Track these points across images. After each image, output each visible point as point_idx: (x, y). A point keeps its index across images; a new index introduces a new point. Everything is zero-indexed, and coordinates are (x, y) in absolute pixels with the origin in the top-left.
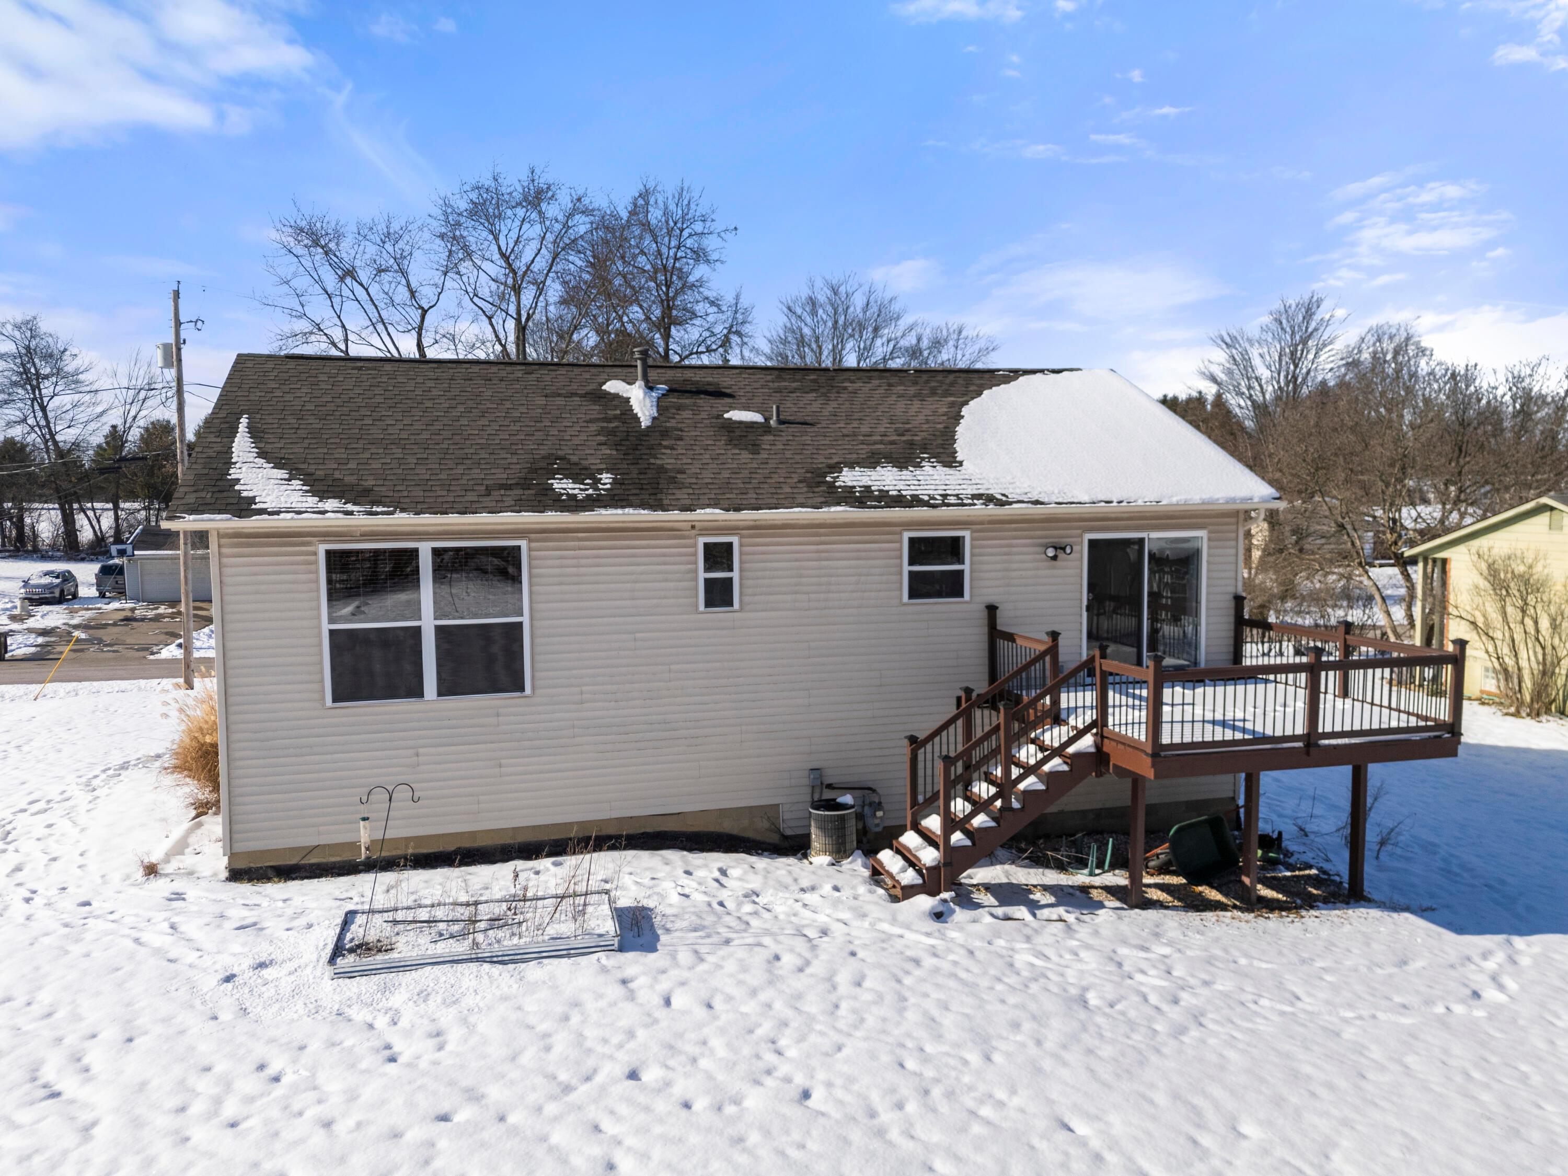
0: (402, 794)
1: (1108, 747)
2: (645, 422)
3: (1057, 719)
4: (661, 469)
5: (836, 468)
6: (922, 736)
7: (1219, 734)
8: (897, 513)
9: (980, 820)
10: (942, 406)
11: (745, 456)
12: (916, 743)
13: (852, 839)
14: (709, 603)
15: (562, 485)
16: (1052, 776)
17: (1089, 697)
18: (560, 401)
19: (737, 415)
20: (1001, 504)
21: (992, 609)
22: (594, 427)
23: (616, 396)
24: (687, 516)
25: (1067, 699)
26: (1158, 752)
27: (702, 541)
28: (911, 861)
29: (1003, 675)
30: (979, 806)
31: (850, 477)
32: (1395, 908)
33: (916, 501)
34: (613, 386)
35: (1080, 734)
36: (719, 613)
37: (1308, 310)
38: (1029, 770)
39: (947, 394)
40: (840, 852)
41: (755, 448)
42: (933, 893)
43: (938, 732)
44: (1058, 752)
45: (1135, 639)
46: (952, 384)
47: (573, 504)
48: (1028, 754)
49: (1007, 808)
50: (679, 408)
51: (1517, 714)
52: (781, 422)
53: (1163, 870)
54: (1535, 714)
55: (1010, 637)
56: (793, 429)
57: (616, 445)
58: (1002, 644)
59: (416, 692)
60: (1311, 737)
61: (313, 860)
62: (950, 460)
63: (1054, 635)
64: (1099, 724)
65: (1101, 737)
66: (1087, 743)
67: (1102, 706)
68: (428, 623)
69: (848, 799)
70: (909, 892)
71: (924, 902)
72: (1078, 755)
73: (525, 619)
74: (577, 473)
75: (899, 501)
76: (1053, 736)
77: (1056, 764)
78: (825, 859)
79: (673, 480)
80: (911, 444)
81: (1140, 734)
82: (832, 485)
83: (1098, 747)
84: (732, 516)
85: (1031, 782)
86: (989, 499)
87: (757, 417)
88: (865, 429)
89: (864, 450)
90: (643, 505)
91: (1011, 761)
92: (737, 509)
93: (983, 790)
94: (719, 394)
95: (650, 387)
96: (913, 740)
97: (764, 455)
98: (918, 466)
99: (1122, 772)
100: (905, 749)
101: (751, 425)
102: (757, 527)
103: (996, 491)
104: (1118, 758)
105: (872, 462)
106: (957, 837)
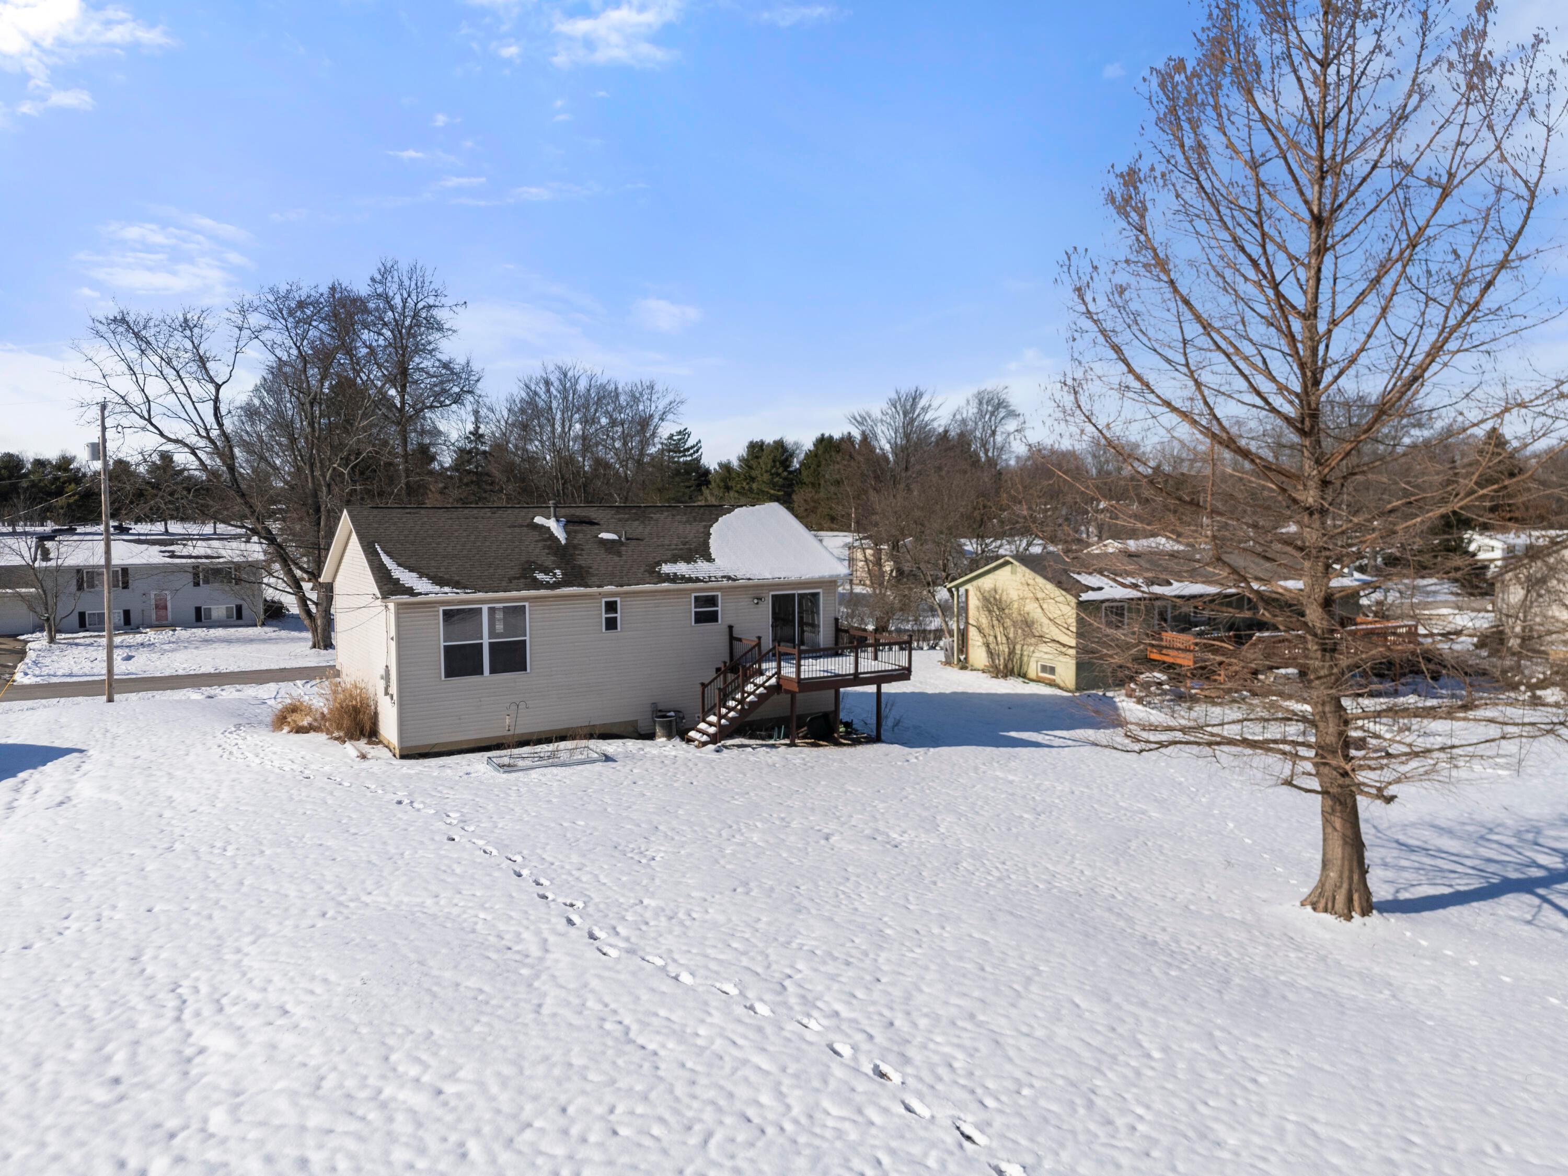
0: (522, 706)
1: (781, 682)
2: (563, 542)
3: (761, 673)
4: (581, 567)
5: (659, 564)
6: (706, 682)
7: (822, 674)
8: (690, 585)
9: (732, 714)
10: (700, 527)
11: (616, 559)
12: (704, 685)
13: (674, 730)
14: (608, 628)
15: (540, 576)
16: (761, 695)
17: (774, 664)
18: (517, 530)
19: (604, 535)
20: (734, 580)
21: (731, 628)
22: (540, 545)
23: (542, 526)
24: (600, 590)
25: (764, 666)
26: (799, 680)
27: (604, 600)
28: (704, 733)
29: (735, 658)
30: (730, 709)
31: (667, 568)
32: (892, 743)
33: (697, 580)
34: (539, 520)
35: (770, 678)
36: (612, 633)
37: (914, 399)
38: (749, 694)
39: (701, 520)
40: (670, 736)
41: (619, 554)
42: (715, 743)
43: (713, 681)
44: (762, 685)
45: (792, 640)
46: (703, 514)
47: (548, 586)
48: (750, 688)
49: (743, 708)
50: (576, 532)
51: (997, 677)
52: (627, 539)
53: (804, 737)
54: (1005, 676)
55: (740, 640)
56: (634, 543)
57: (555, 554)
58: (735, 643)
59: (481, 672)
60: (856, 674)
61: (435, 750)
62: (709, 559)
63: (759, 638)
64: (778, 673)
65: (779, 678)
66: (773, 681)
67: (779, 667)
68: (486, 641)
69: (672, 714)
70: (704, 744)
71: (711, 747)
72: (770, 686)
73: (527, 638)
74: (546, 571)
75: (690, 580)
76: (759, 680)
77: (761, 690)
78: (664, 739)
79: (588, 572)
80: (690, 549)
81: (794, 676)
82: (659, 573)
83: (778, 682)
84: (619, 589)
85: (752, 698)
86: (729, 578)
87: (614, 536)
88: (667, 542)
89: (669, 554)
90: (579, 585)
91: (743, 692)
92: (622, 586)
93: (731, 703)
94: (592, 523)
95: (558, 521)
96: (703, 684)
97: (624, 558)
98: (695, 562)
99: (787, 692)
100: (699, 689)
101: (613, 541)
102: (626, 593)
103: (731, 574)
104: (785, 686)
105: (674, 560)
106: (723, 721)
